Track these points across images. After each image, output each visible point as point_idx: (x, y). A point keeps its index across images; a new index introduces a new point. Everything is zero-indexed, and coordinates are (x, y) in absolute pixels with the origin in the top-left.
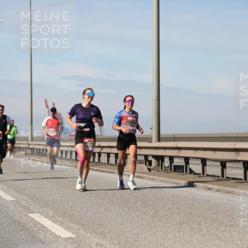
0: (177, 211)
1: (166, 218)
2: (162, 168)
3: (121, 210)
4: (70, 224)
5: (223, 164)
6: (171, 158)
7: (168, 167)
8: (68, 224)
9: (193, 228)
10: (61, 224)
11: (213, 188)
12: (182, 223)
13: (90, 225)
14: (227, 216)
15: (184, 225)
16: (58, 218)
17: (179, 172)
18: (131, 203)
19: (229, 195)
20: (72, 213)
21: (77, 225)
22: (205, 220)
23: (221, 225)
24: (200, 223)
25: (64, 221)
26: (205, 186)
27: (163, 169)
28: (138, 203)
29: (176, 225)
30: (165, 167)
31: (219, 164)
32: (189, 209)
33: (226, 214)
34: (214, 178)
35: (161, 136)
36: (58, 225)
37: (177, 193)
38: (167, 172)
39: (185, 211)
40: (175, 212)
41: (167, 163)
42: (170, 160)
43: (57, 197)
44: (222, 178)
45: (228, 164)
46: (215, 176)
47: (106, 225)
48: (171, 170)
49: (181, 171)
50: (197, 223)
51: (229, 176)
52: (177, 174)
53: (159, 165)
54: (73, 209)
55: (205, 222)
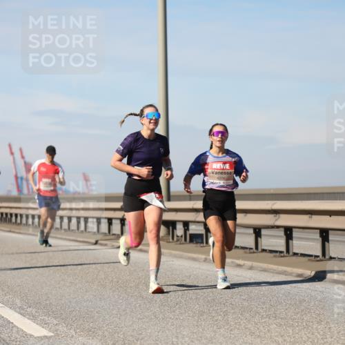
0: (194, 298)
1: (180, 308)
2: (173, 238)
3: (116, 297)
4: (46, 318)
5: (257, 232)
6: (186, 224)
7: (182, 236)
8: (42, 318)
9: (217, 320)
10: (33, 318)
11: (244, 265)
12: (202, 313)
13: (74, 319)
14: (264, 303)
15: (205, 317)
16: (29, 310)
17: (197, 243)
18: (131, 287)
19: (266, 273)
20: (48, 302)
21: (55, 318)
22: (233, 309)
23: (256, 315)
24: (226, 313)
25: (37, 314)
26: (232, 262)
27: (175, 239)
28: (141, 287)
29: (193, 317)
30: (177, 236)
31: (251, 231)
32: (211, 295)
33: (262, 300)
34: (246, 250)
35: (171, 194)
36: (28, 319)
37: (195, 273)
38: (180, 244)
39: (205, 297)
40: (191, 299)
41: (180, 230)
42: (184, 226)
43: (27, 280)
44: (256, 251)
45: (263, 232)
46: (246, 248)
47: (96, 317)
48: (185, 240)
49: (200, 241)
50: (221, 313)
51: (265, 248)
52: (195, 245)
53: (169, 234)
54: (50, 296)
55: (233, 311)
